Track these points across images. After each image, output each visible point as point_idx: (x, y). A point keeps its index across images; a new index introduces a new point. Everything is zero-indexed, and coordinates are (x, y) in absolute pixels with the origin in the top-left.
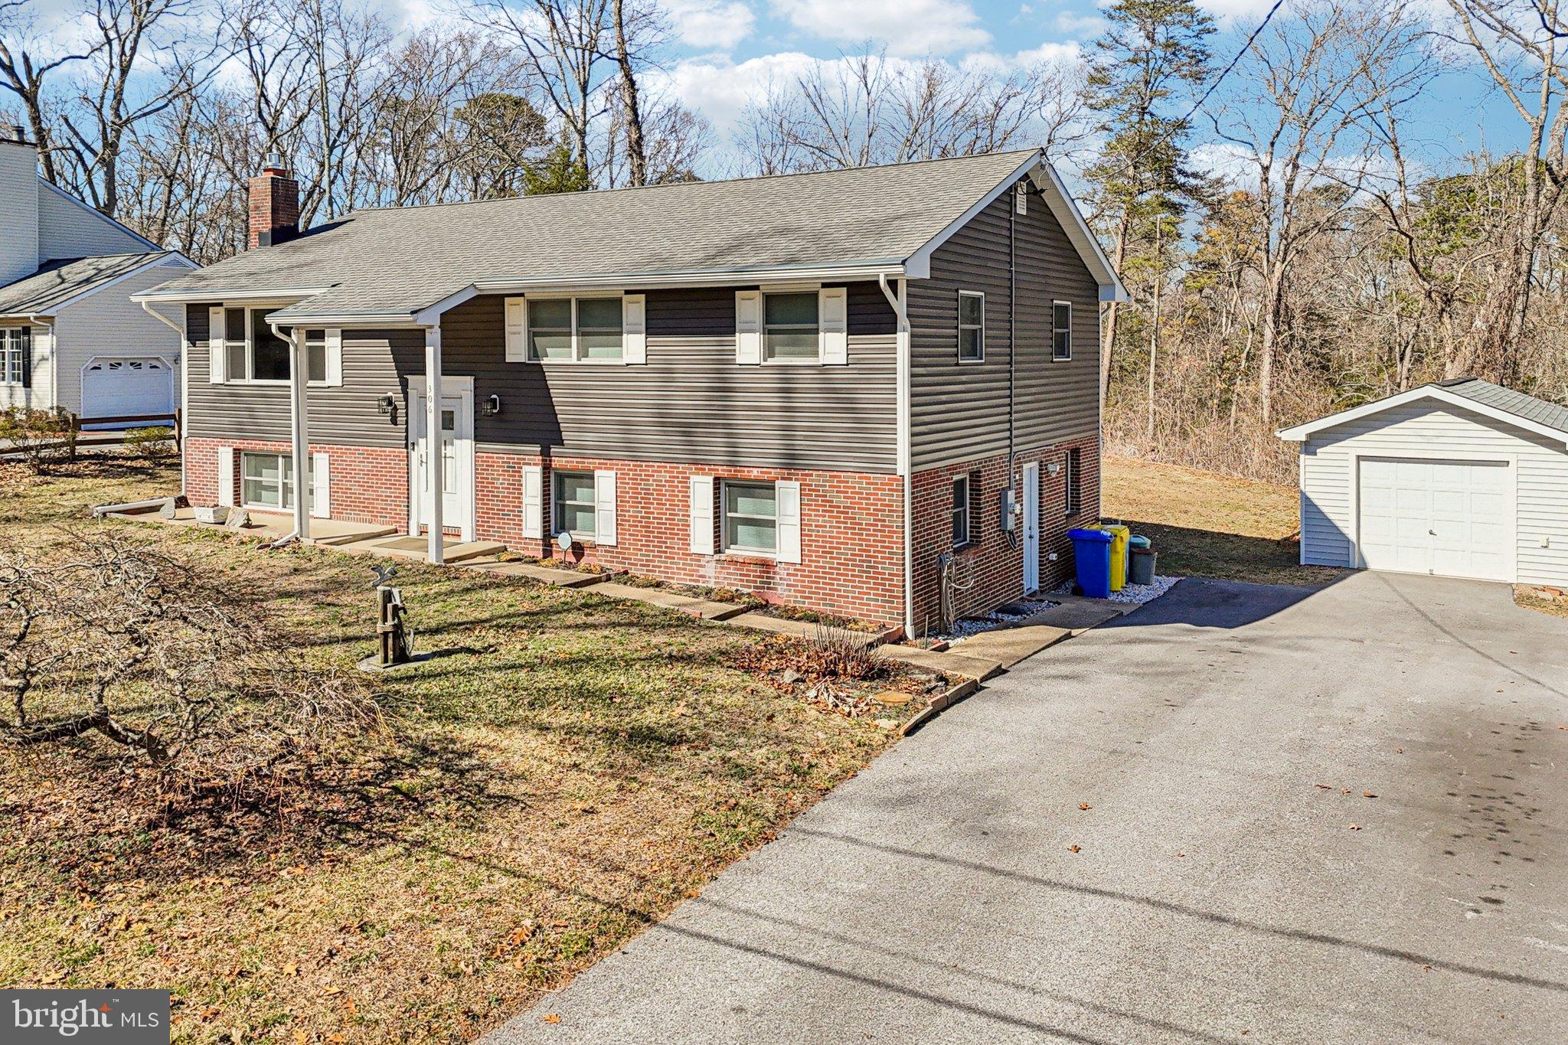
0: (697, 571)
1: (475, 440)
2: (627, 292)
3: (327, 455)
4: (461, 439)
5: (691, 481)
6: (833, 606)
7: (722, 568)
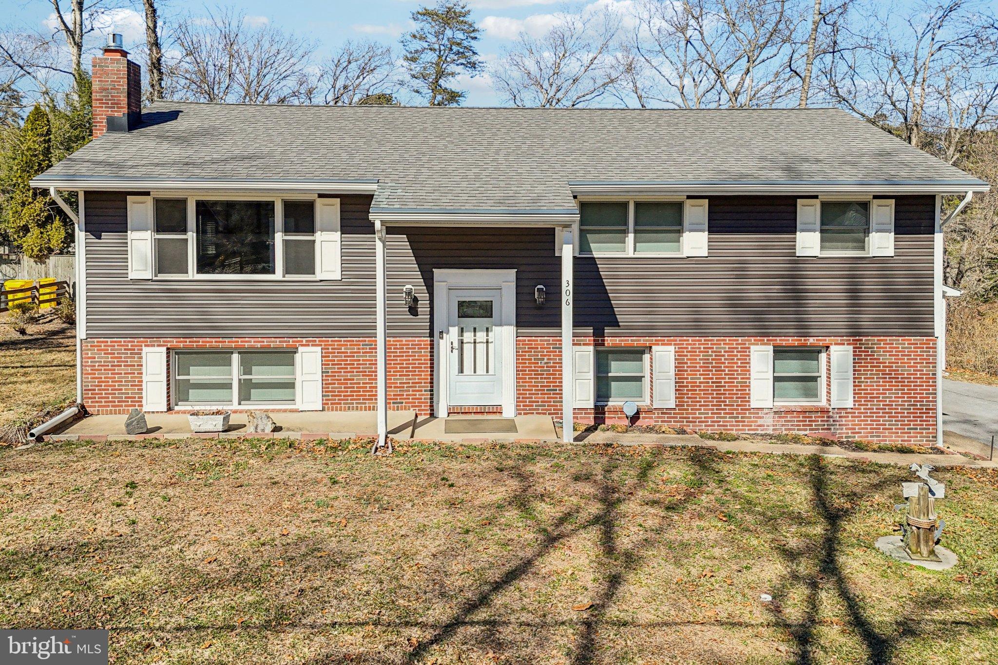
0: (756, 422)
1: (517, 326)
2: (689, 197)
3: (319, 348)
4: (501, 325)
5: (752, 350)
6: (879, 436)
7: (780, 417)
